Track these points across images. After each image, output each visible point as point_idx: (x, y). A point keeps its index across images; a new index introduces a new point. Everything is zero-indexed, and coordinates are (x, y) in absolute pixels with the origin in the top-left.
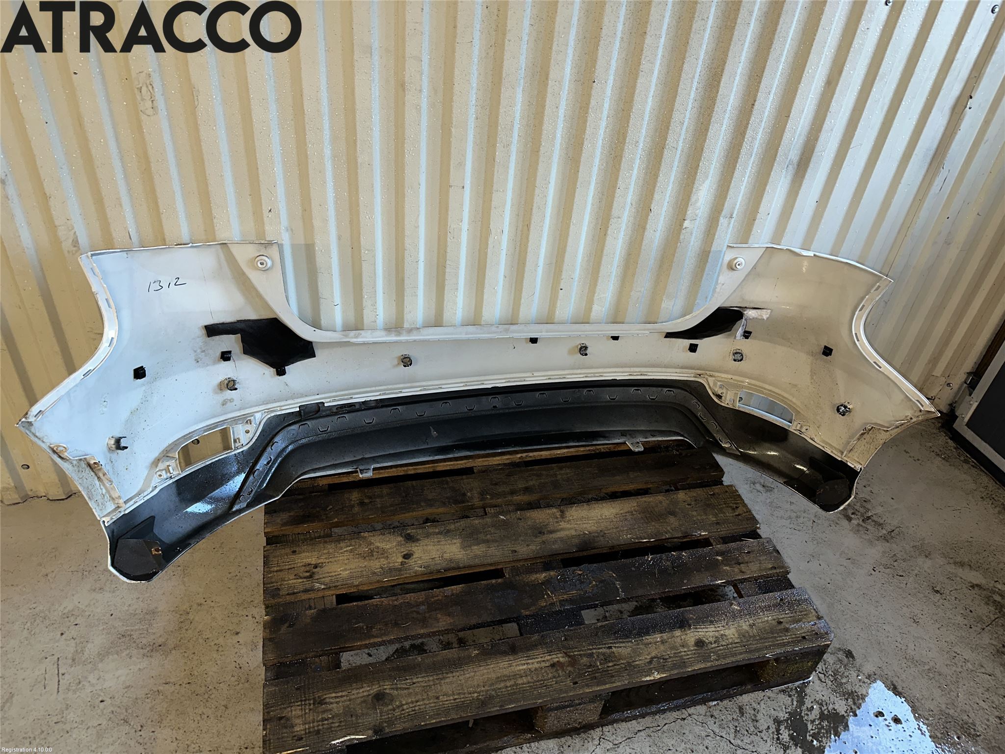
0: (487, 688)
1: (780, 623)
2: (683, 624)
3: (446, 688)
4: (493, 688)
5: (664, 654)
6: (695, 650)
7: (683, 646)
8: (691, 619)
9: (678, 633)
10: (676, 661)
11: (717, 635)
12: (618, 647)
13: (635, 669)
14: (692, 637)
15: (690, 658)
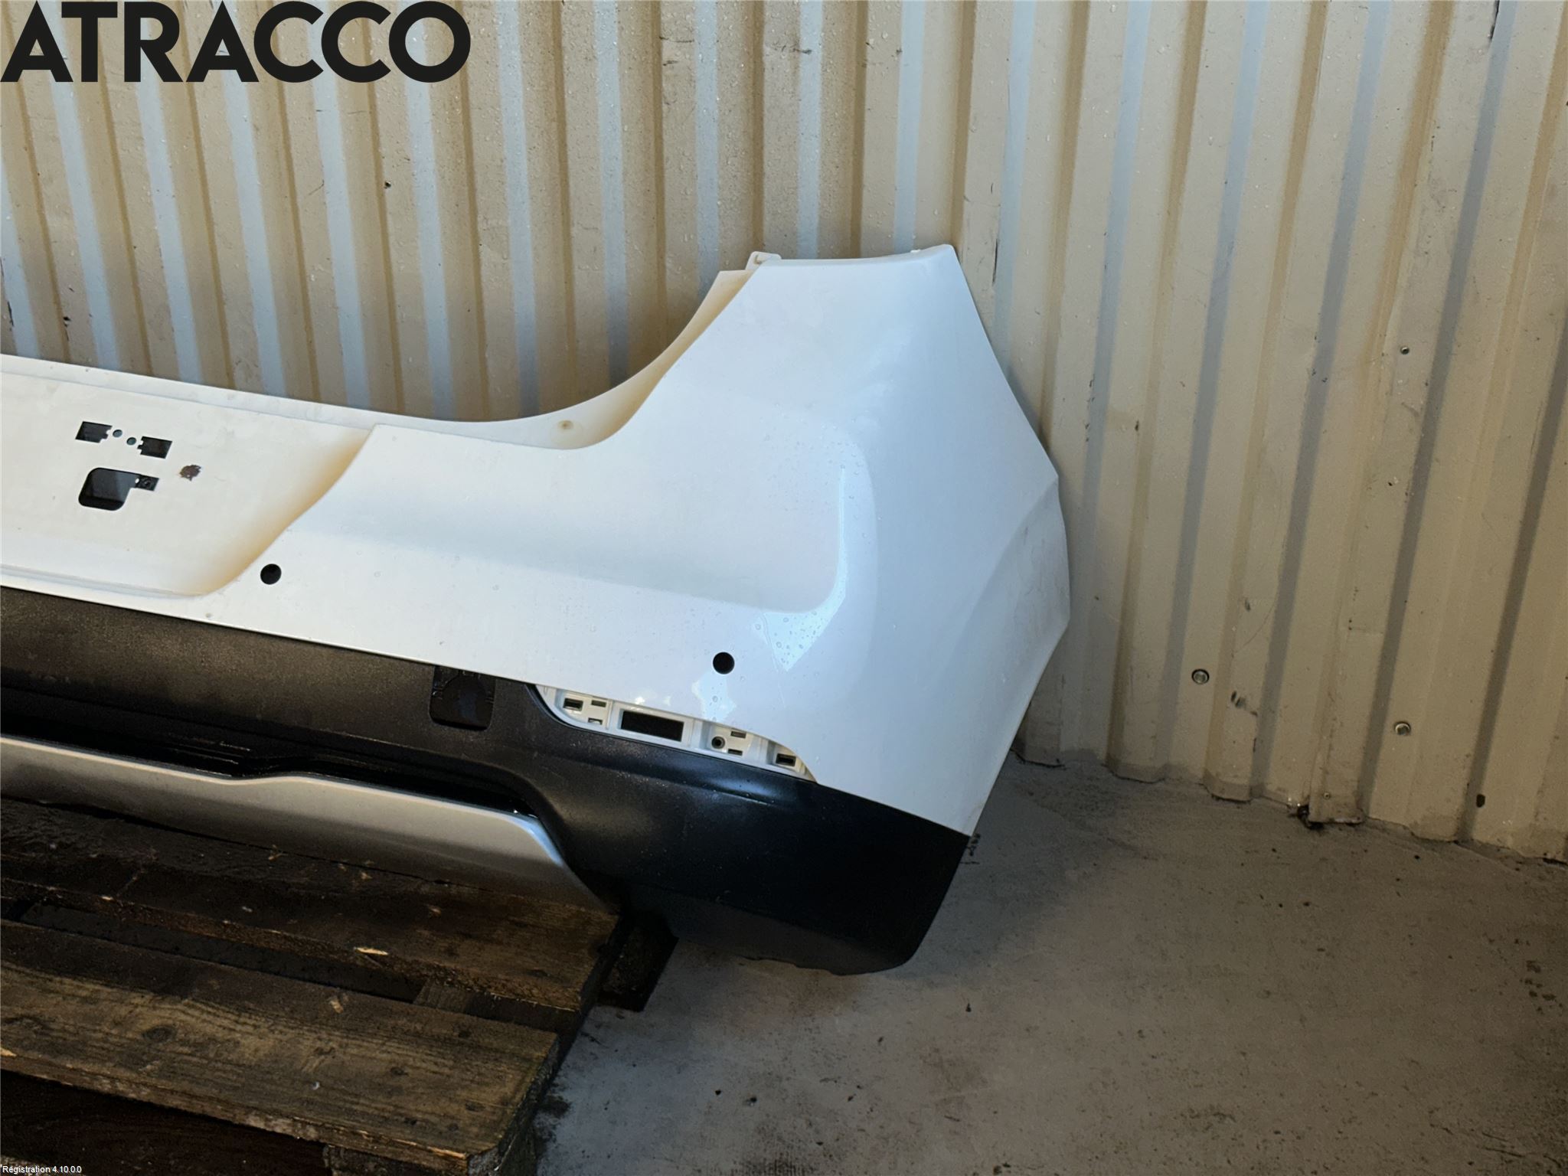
1: (398, 1073)
5: (60, 1020)
6: (133, 1039)
7: (118, 1024)
8: (206, 987)
9: (141, 998)
11: (219, 1035)
14: (162, 1017)
15: (102, 1048)
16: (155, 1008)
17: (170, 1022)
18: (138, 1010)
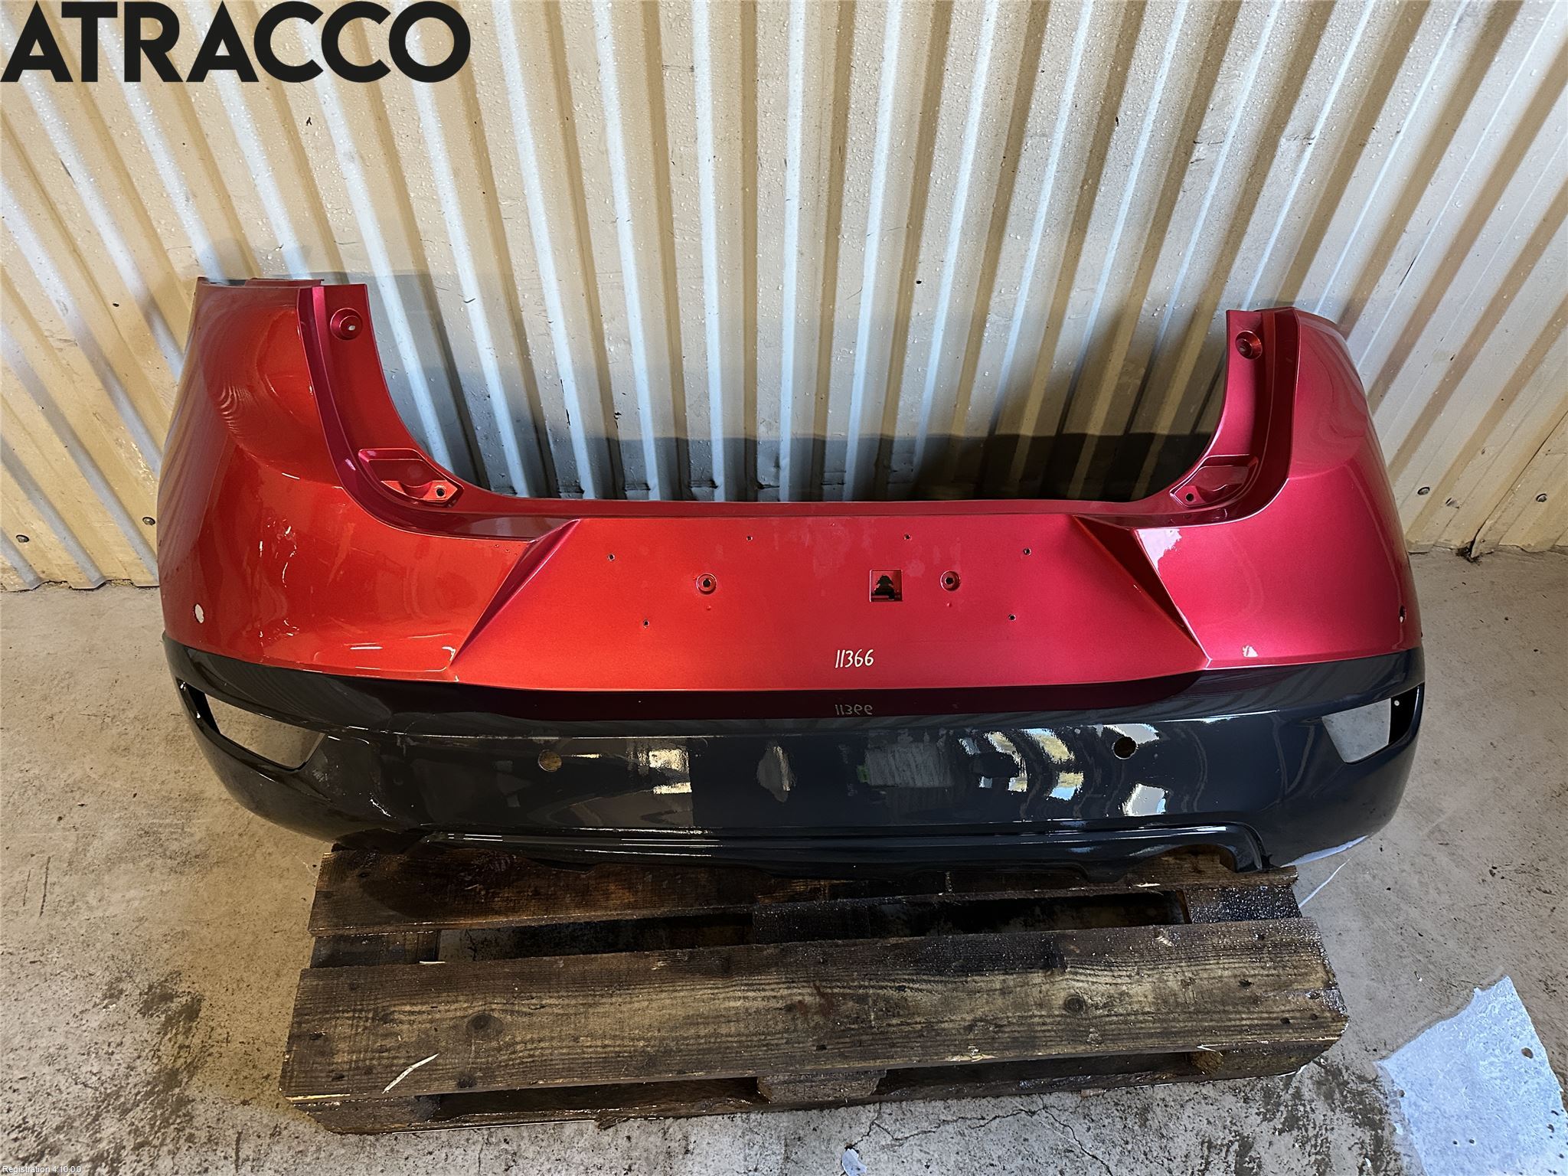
0: (663, 1033)
1: (1246, 984)
2: (1050, 962)
3: (595, 1023)
4: (673, 1034)
5: (1001, 1015)
6: (1062, 1016)
7: (1041, 1006)
8: (1070, 953)
9: (1037, 977)
10: (1019, 1032)
11: (1112, 992)
12: (918, 990)
13: (938, 1038)
14: (1064, 989)
15: (1049, 1031)
17: (1073, 992)
18: (1044, 988)
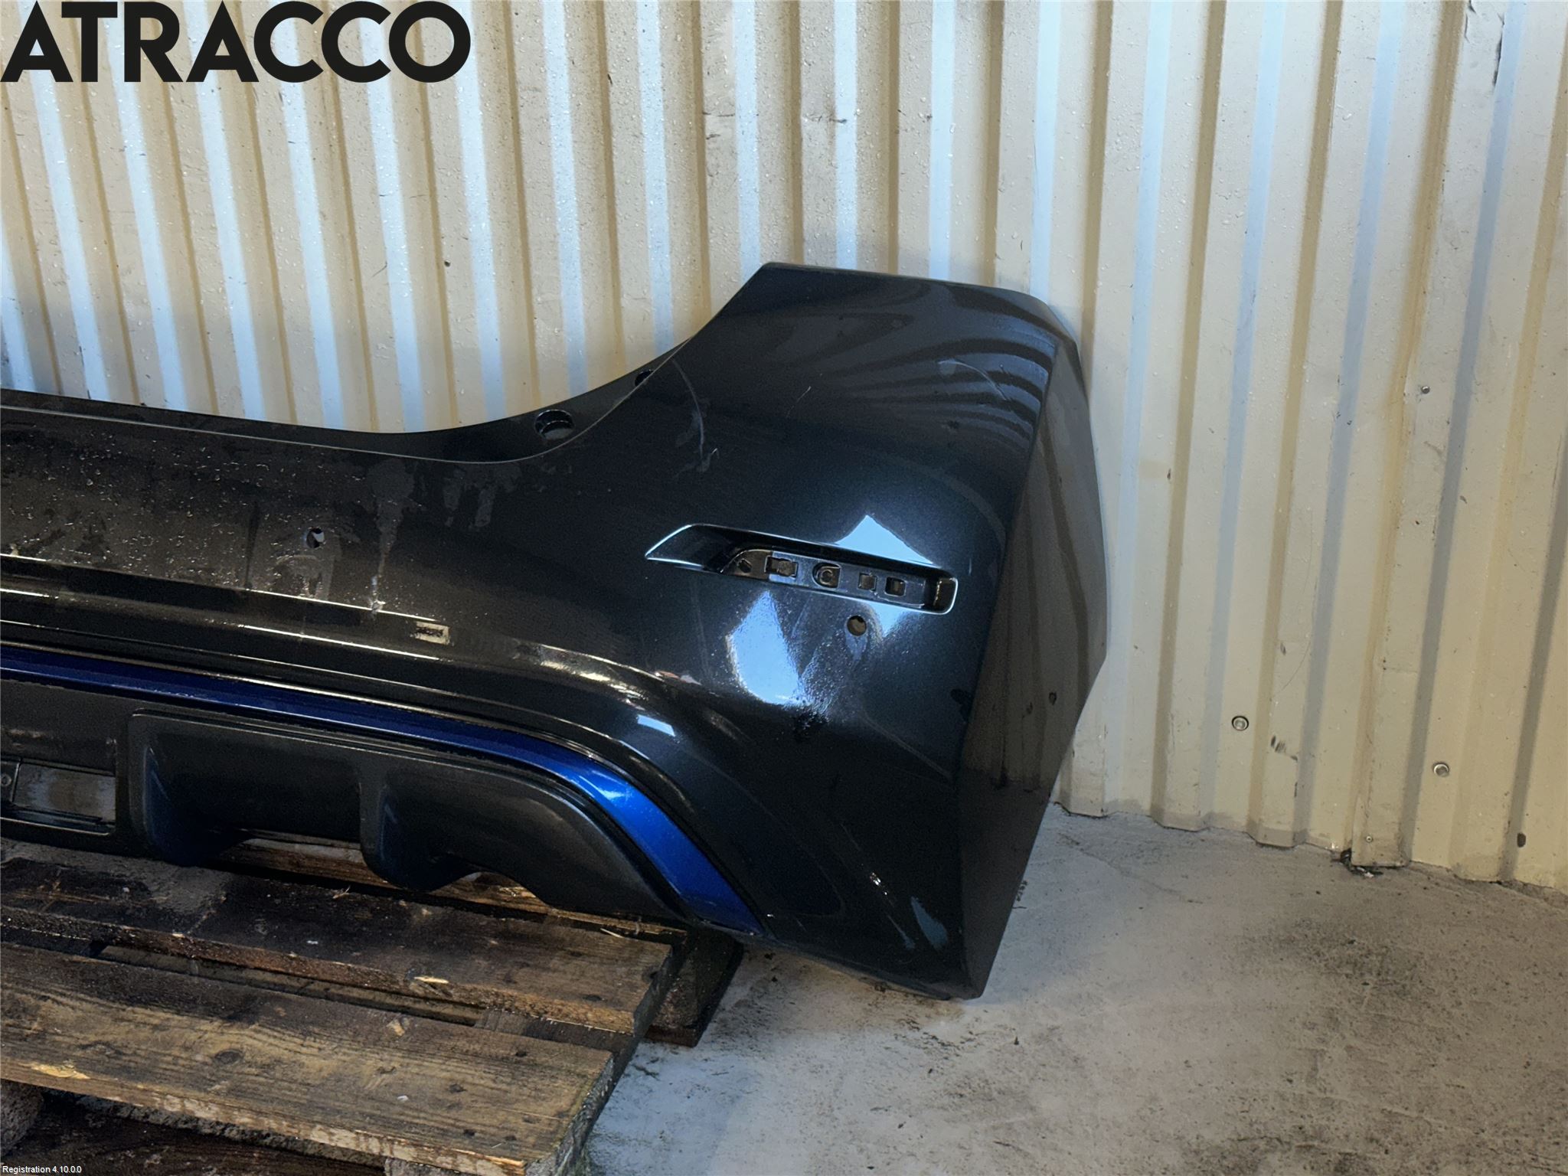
16: (222, 1033)
17: (239, 1046)
18: (207, 1036)
